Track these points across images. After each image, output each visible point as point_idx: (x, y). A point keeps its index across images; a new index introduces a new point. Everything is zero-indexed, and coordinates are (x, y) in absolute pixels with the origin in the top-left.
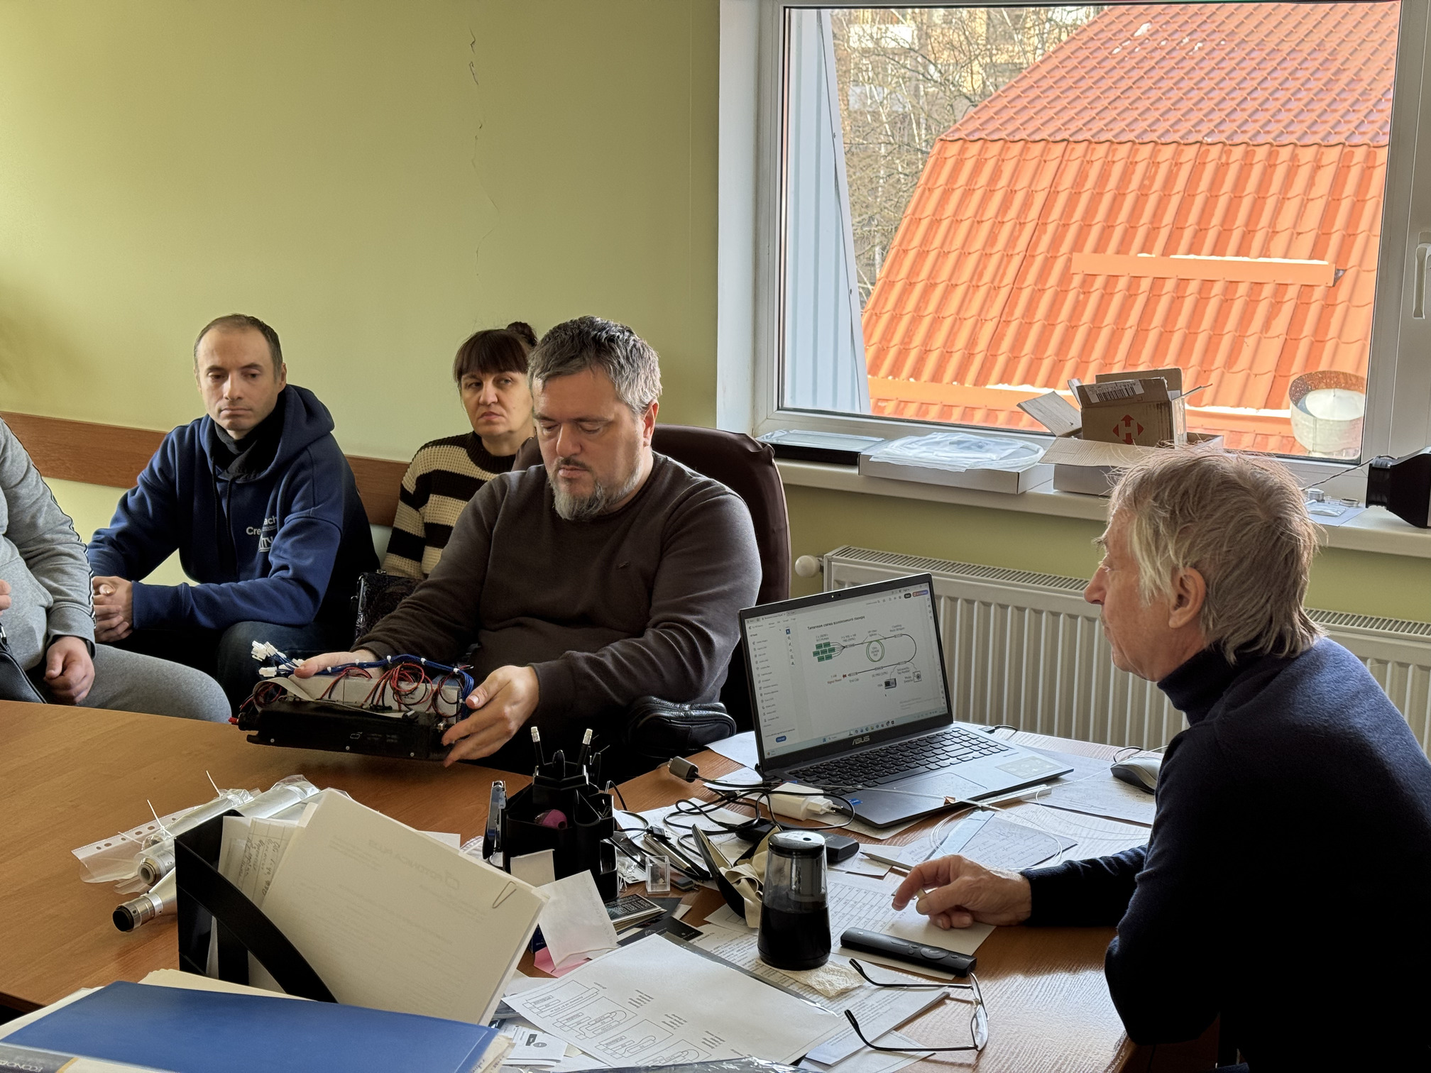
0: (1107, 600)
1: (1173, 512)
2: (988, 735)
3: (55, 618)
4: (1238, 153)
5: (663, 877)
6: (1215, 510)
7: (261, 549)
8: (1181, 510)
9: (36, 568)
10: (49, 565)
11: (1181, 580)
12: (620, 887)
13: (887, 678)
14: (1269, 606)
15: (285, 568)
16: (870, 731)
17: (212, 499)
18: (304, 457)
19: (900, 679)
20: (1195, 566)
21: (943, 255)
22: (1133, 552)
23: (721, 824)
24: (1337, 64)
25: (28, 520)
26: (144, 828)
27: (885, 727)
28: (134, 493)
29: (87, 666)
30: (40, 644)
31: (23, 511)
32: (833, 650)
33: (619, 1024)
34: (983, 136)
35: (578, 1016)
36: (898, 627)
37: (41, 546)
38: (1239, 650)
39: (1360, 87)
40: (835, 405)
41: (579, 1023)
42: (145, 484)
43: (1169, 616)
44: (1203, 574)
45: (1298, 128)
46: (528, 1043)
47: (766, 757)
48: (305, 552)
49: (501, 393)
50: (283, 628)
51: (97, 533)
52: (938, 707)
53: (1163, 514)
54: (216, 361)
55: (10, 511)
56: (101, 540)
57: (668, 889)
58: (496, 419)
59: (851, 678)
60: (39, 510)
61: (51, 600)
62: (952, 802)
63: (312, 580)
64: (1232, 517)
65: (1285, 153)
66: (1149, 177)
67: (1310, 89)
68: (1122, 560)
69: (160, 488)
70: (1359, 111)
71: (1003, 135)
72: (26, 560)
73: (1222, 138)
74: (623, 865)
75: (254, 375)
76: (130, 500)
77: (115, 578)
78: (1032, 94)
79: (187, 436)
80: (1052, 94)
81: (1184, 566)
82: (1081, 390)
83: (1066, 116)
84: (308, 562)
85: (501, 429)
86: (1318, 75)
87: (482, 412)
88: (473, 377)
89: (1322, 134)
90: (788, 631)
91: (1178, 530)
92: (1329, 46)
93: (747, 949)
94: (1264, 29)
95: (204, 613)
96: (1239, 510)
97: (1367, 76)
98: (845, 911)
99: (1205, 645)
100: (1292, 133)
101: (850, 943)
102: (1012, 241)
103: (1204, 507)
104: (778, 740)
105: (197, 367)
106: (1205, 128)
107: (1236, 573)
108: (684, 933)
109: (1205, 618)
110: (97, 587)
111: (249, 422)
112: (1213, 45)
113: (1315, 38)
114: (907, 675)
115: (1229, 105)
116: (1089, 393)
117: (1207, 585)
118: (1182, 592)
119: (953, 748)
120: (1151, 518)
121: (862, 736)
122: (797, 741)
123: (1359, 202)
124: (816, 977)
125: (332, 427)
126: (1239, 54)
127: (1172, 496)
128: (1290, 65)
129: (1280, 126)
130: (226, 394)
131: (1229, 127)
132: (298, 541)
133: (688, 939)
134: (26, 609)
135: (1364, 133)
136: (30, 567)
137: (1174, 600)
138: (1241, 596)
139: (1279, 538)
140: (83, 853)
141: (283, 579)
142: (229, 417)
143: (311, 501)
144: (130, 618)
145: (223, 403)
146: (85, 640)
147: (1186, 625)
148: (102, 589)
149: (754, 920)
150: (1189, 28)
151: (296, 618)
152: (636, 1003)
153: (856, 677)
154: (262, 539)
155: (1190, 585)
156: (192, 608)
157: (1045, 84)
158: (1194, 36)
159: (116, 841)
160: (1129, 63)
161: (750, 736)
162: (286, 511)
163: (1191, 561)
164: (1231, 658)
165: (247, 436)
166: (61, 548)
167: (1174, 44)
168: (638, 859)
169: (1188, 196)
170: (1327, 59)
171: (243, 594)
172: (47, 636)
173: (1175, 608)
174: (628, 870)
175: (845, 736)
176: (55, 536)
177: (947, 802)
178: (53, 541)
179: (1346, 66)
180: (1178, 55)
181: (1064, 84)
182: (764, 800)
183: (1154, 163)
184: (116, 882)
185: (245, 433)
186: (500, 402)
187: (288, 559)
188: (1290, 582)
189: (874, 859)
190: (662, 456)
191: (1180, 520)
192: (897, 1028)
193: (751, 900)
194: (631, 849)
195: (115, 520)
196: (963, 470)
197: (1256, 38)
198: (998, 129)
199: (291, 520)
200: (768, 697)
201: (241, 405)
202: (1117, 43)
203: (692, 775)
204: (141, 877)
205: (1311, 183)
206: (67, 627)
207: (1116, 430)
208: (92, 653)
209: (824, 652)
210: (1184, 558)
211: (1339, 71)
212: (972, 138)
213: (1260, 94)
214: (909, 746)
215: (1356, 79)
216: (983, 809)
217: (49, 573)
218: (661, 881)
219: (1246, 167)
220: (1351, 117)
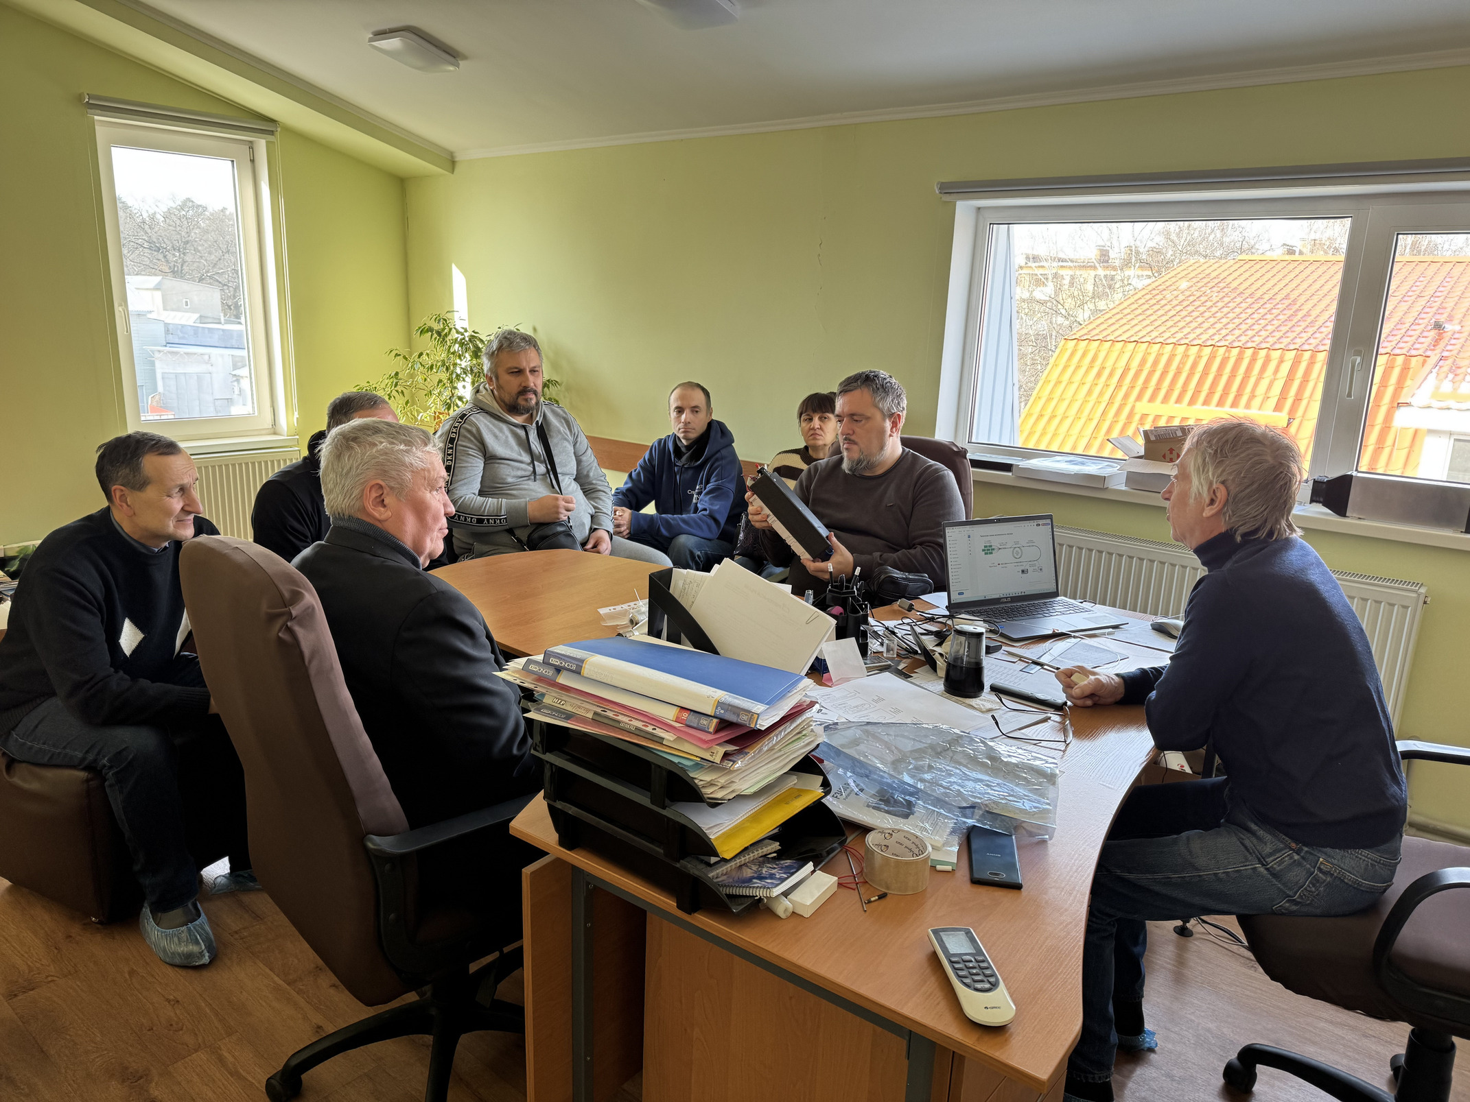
0: (1172, 498)
1: (1216, 451)
2: (1080, 604)
3: (595, 520)
4: (1235, 352)
5: (893, 650)
6: (1242, 452)
7: (694, 501)
8: (1221, 451)
9: (589, 496)
10: (594, 495)
11: (1214, 490)
12: (869, 653)
13: (1023, 568)
14: (1265, 513)
15: (705, 510)
16: (1011, 595)
17: (672, 475)
18: (718, 455)
19: (1030, 570)
20: (1223, 483)
21: (1061, 399)
22: (1190, 472)
23: (925, 630)
24: (1297, 307)
25: (585, 473)
26: (632, 604)
27: (1020, 594)
28: (635, 471)
29: (608, 544)
30: (587, 532)
31: (583, 468)
32: (994, 549)
33: (866, 709)
34: (1089, 337)
35: (844, 704)
36: (1032, 541)
37: (591, 486)
38: (1244, 535)
39: (1309, 319)
40: (999, 442)
41: (845, 707)
42: (641, 466)
43: (1203, 510)
44: (1227, 488)
45: (1271, 340)
46: (818, 712)
47: (952, 602)
48: (716, 502)
49: (822, 424)
50: (703, 540)
51: (617, 489)
52: (1052, 588)
53: (1210, 451)
54: (679, 404)
55: (577, 468)
56: (618, 492)
57: (895, 656)
58: (818, 437)
59: (1003, 566)
60: (591, 468)
61: (594, 511)
62: (1057, 631)
63: (718, 517)
64: (1250, 459)
65: (1263, 353)
66: (1182, 363)
67: (1279, 320)
68: (1184, 476)
69: (648, 468)
70: (1307, 332)
71: (1100, 337)
72: (584, 492)
73: (1227, 343)
74: (872, 643)
75: (697, 412)
76: (633, 474)
77: (624, 508)
78: (1118, 317)
79: (662, 444)
80: (1129, 317)
81: (1216, 483)
82: (1146, 433)
83: (1137, 328)
84: (716, 508)
85: (820, 443)
86: (1285, 312)
87: (812, 434)
88: (808, 415)
89: (1285, 344)
90: (969, 537)
91: (1217, 461)
92: (1293, 296)
93: (940, 686)
94: (1254, 287)
95: (664, 528)
96: (1256, 455)
97: (1314, 313)
98: (993, 675)
99: (1223, 530)
100: (1267, 342)
101: (994, 689)
102: (1101, 394)
103: (1236, 450)
104: (959, 594)
105: (669, 407)
106: (1217, 338)
107: (1248, 490)
108: (904, 675)
109: (1225, 514)
110: (615, 512)
111: (693, 435)
112: (1224, 294)
113: (1284, 292)
114: (1035, 568)
115: (1231, 326)
116: (1150, 434)
117: (1228, 494)
118: (1214, 497)
119: (1057, 608)
120: (1203, 453)
121: (1006, 598)
122: (968, 596)
123: (1305, 380)
124: (973, 702)
125: (733, 442)
126: (1239, 300)
127: (1218, 442)
128: (1269, 306)
129: (1261, 339)
130: (683, 421)
131: (1230, 338)
132: (713, 497)
133: (907, 678)
134: (582, 513)
135: (1310, 344)
136: (586, 496)
137: (1207, 501)
138: (1249, 504)
139: (1278, 474)
140: (603, 611)
141: (704, 515)
142: (684, 432)
143: (720, 477)
144: (629, 528)
145: (681, 425)
146: (608, 532)
147: (1212, 516)
148: (617, 513)
149: (942, 672)
150: (1210, 285)
151: (709, 535)
152: (876, 702)
153: (1005, 565)
154: (695, 496)
155: (1218, 494)
156: (659, 527)
157: (1126, 312)
158: (1214, 289)
159: (618, 608)
160: (1175, 302)
161: (945, 594)
162: (708, 482)
163: (1221, 479)
164: (1239, 539)
165: (691, 443)
166: (600, 488)
167: (1201, 293)
168: (880, 640)
169: (1205, 373)
170: (1291, 304)
171: (684, 521)
172: (591, 528)
173: (1208, 506)
174: (874, 645)
175: (997, 596)
176: (598, 482)
177: (1054, 631)
178: (596, 484)
179: (1301, 308)
180: (1203, 299)
181: (1137, 312)
182: (949, 622)
183: (1186, 356)
184: (618, 625)
185: (691, 441)
186: (821, 429)
187: (707, 506)
188: (1282, 501)
189: (1010, 654)
190: (907, 450)
191: (1219, 456)
192: (1020, 729)
193: (941, 664)
194: (876, 635)
195: (626, 483)
196: (1073, 473)
197: (1249, 291)
198: (1097, 334)
199: (710, 486)
200: (955, 570)
201: (690, 426)
202: (1169, 292)
203: (911, 608)
204: (629, 624)
205: (1277, 371)
206: (600, 524)
207: (1164, 456)
208: (611, 539)
209: (988, 550)
210: (1218, 477)
211: (1297, 310)
212: (1082, 338)
213: (1250, 321)
214: (1033, 605)
215: (1308, 314)
216: (1074, 637)
217: (593, 499)
218: (891, 652)
219: (1239, 359)
220: (1303, 335)
